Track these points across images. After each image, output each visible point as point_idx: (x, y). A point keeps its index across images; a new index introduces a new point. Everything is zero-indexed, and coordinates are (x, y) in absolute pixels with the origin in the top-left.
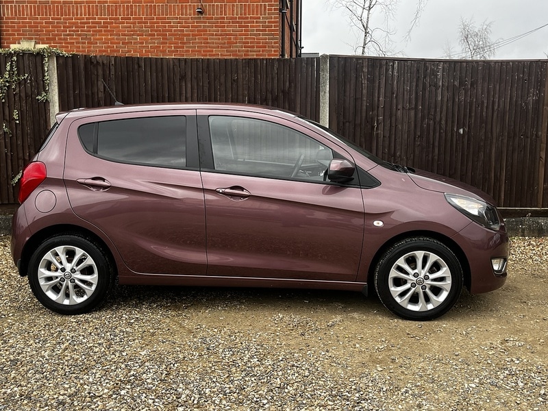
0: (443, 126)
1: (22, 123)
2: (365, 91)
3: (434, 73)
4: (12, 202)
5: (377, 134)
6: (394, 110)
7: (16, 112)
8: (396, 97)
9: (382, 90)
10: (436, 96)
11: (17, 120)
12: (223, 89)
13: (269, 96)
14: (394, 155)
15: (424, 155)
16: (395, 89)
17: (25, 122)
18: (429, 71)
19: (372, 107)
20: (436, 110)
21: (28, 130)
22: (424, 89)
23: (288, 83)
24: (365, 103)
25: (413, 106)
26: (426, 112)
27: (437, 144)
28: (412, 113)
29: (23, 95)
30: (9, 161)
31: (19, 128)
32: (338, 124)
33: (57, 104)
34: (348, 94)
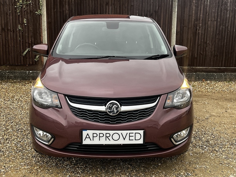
0: (229, 29)
1: (28, 25)
2: (194, 12)
3: (226, 4)
4: (22, 64)
5: (199, 33)
6: (207, 21)
7: (25, 20)
8: (208, 15)
9: (202, 11)
10: (227, 15)
11: (25, 24)
12: (126, 10)
13: (148, 13)
14: (206, 43)
15: (220, 43)
16: (208, 11)
17: (29, 25)
18: (224, 3)
19: (197, 19)
20: (226, 22)
21: (31, 29)
22: (221, 11)
23: (157, 7)
24: (193, 17)
25: (216, 19)
26: (222, 22)
27: (226, 37)
28: (215, 22)
29: (29, 11)
30: (21, 44)
31: (27, 27)
32: (181, 27)
33: (46, 16)
34: (186, 13)
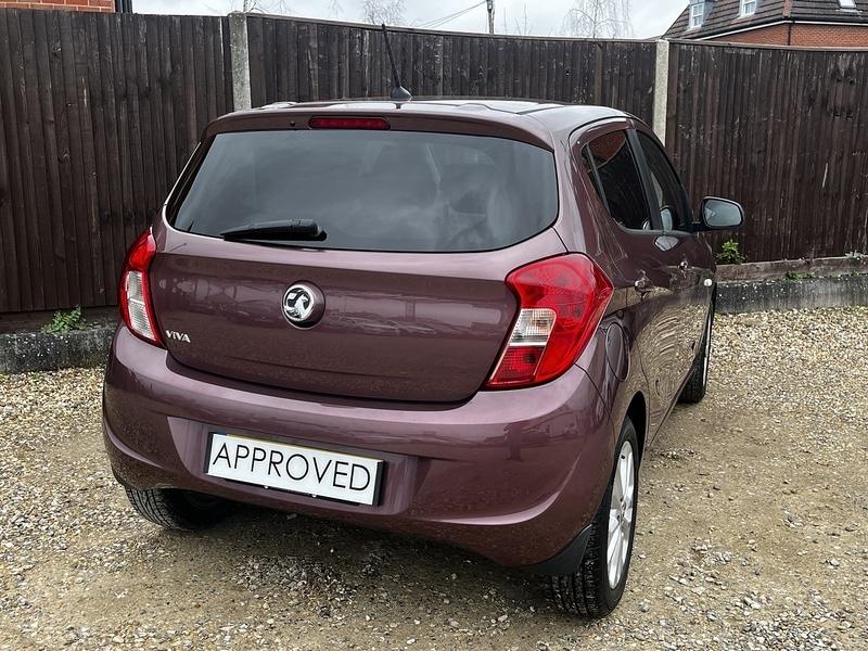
3: (430, 55)
12: (32, 71)
16: (368, 81)
18: (421, 51)
22: (415, 81)
23: (169, 65)
